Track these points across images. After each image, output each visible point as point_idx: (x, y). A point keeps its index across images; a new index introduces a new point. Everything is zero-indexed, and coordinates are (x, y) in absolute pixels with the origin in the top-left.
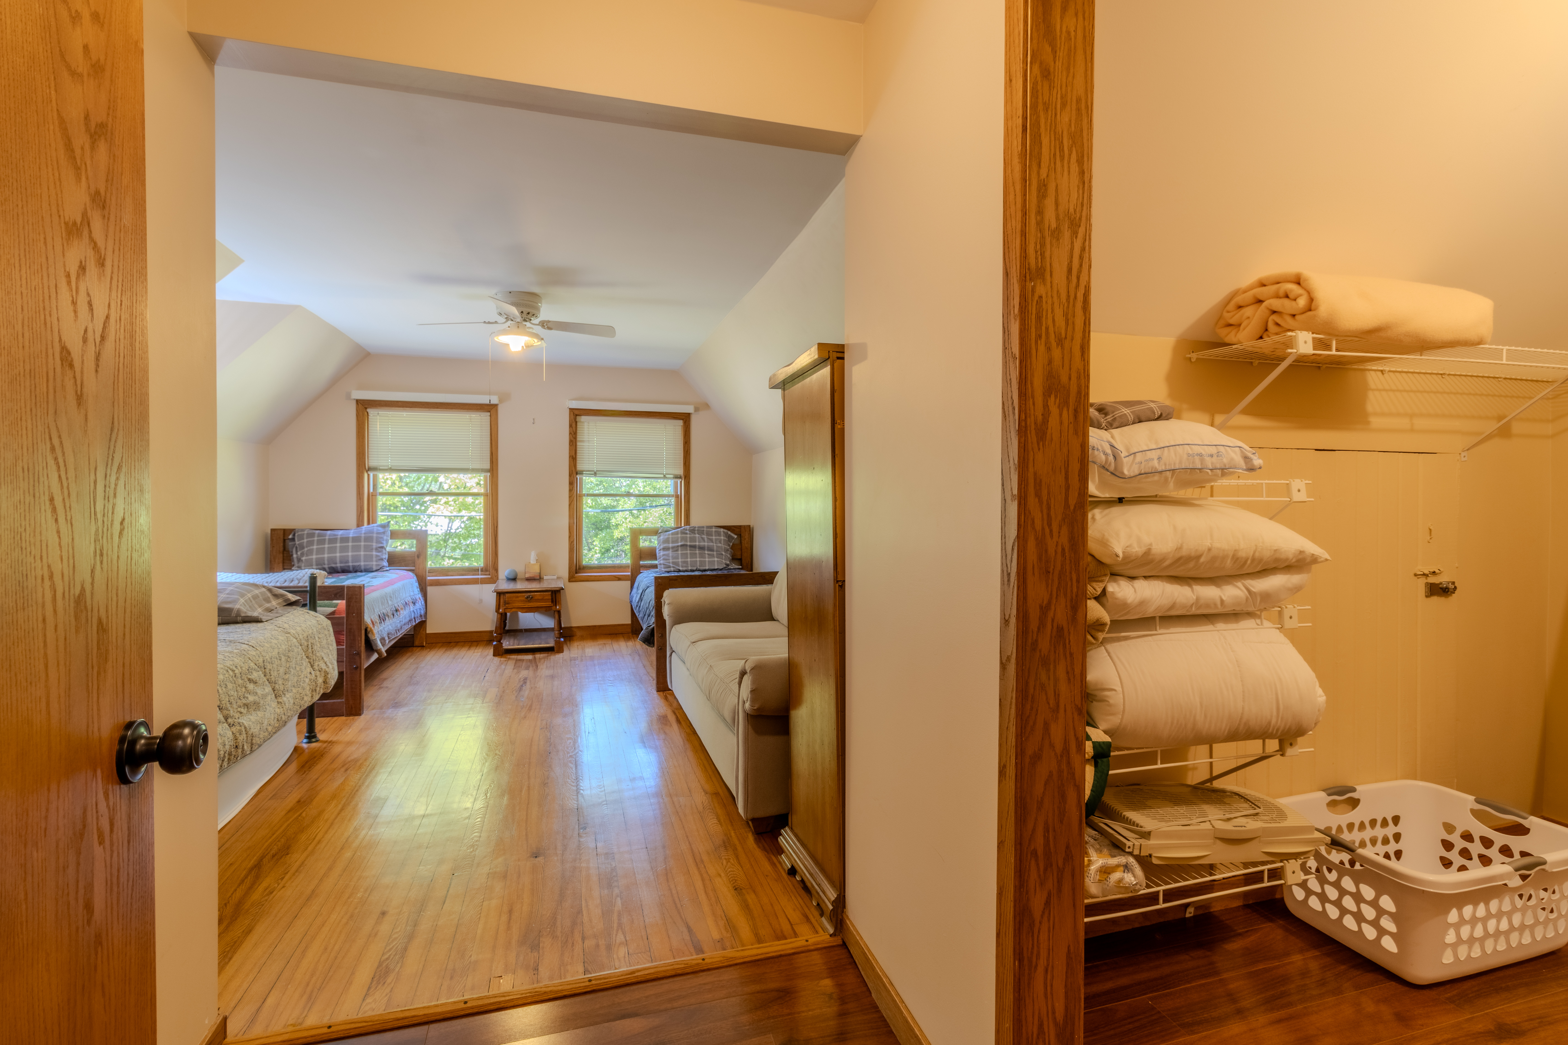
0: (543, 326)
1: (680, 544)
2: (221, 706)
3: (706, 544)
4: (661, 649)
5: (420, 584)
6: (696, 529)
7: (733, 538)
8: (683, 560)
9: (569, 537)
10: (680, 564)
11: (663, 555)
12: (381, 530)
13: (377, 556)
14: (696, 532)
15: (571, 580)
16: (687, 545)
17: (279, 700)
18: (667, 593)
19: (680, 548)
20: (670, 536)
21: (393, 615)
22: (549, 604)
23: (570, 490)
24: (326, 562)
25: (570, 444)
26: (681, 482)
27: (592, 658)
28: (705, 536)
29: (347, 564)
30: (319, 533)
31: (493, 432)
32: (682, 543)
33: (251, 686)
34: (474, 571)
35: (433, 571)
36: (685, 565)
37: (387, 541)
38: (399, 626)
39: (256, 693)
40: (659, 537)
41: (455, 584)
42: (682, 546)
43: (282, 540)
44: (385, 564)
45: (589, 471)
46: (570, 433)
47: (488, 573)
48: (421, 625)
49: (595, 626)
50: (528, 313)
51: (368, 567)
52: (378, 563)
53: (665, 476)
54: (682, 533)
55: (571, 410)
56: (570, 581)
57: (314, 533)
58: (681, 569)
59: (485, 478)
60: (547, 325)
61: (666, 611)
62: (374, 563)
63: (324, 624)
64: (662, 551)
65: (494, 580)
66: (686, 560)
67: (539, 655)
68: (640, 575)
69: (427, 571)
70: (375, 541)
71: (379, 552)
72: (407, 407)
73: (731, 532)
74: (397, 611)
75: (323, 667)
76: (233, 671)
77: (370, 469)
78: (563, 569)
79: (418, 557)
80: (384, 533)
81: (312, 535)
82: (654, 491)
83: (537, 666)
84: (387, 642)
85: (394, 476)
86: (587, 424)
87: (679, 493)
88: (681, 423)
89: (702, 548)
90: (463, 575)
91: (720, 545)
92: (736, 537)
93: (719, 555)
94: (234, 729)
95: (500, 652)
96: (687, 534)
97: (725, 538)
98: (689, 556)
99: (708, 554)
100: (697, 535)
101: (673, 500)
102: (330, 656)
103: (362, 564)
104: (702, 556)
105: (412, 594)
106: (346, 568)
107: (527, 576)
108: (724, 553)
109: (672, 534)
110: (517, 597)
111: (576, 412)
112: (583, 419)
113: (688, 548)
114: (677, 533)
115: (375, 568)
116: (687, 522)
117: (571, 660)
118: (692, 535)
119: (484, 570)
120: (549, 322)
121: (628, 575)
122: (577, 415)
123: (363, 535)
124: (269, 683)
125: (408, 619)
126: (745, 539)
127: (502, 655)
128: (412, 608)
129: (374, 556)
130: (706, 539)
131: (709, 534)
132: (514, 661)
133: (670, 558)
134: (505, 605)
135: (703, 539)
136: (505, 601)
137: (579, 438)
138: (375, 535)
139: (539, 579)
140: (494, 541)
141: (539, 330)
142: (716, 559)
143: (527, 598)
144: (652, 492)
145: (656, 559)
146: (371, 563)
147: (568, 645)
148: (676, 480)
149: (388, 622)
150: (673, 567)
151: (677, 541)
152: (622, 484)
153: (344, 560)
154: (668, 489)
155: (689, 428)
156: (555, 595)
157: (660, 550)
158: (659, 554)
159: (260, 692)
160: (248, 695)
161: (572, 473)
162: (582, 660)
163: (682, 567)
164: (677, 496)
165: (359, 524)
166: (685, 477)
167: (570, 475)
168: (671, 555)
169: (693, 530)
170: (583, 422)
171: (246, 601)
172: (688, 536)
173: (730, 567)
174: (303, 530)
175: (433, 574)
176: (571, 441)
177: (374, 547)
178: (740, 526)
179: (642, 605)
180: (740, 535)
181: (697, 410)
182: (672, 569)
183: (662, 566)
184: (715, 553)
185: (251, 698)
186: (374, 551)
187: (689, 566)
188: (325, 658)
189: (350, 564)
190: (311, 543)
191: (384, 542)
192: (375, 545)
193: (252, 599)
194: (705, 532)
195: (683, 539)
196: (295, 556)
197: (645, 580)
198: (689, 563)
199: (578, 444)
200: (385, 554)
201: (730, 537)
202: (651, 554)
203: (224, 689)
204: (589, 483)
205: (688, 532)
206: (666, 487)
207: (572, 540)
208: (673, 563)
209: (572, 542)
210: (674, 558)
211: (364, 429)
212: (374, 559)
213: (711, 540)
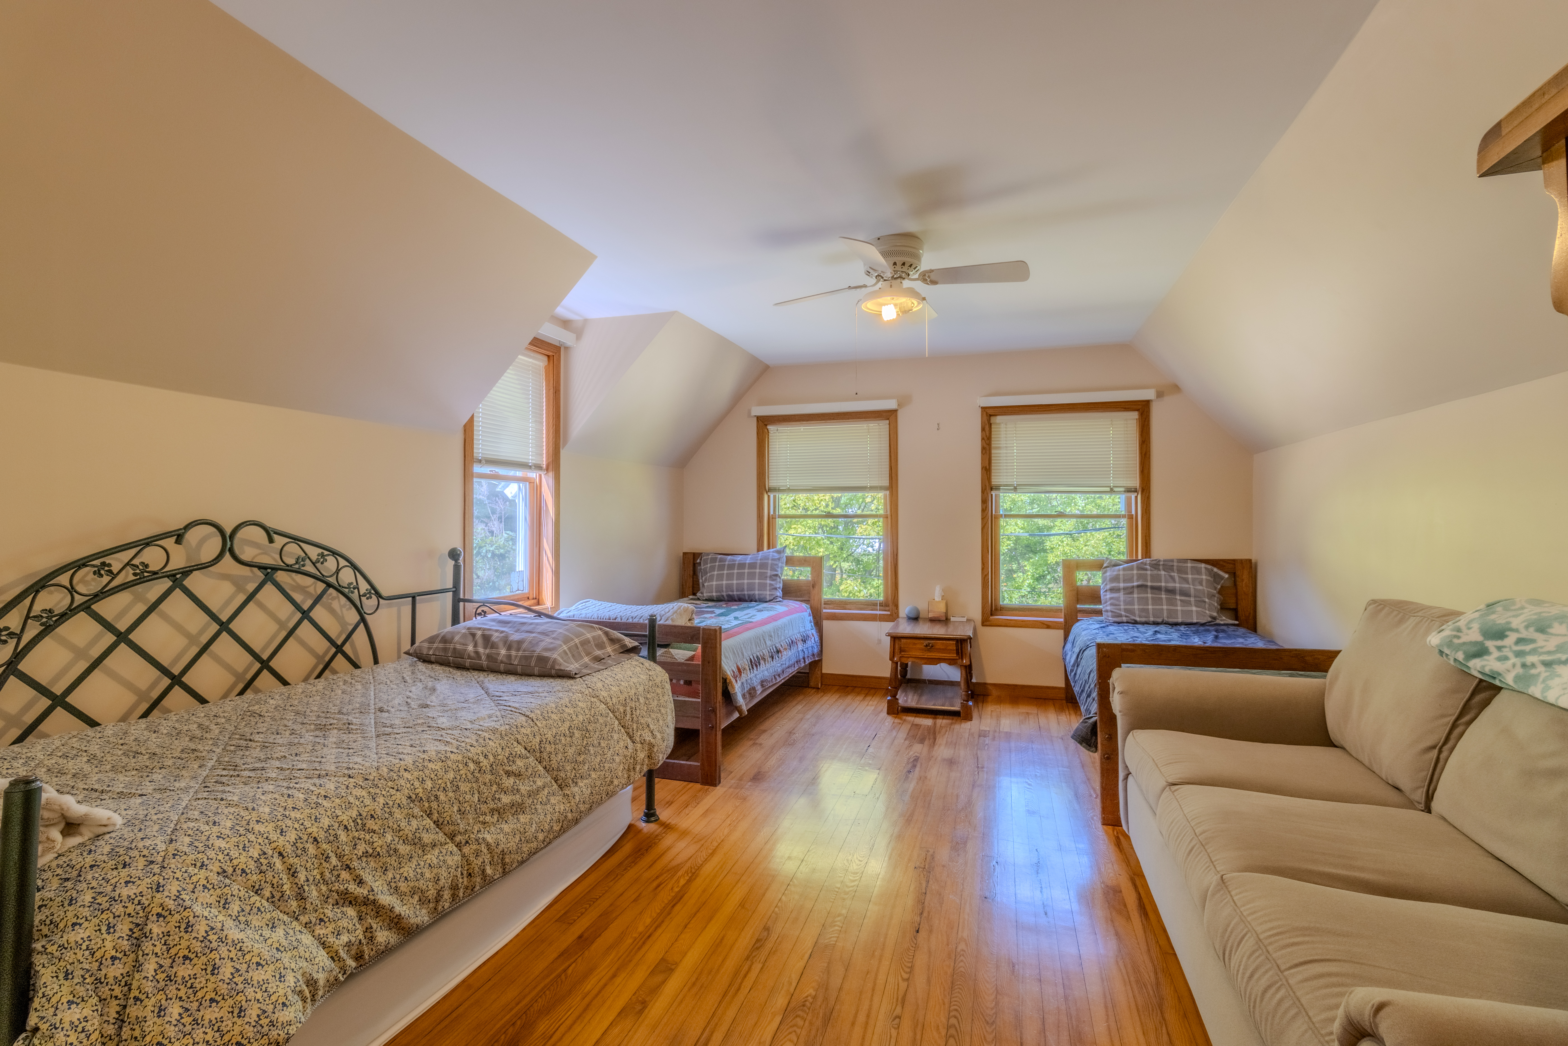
0: (924, 280)
1: (1135, 584)
2: (441, 820)
3: (1177, 585)
4: (1108, 758)
5: (814, 617)
6: (1162, 563)
7: (1222, 578)
8: (1141, 607)
9: (983, 569)
10: (1137, 612)
11: (1111, 598)
12: (776, 556)
13: (771, 585)
14: (1161, 567)
15: (985, 623)
16: (1146, 586)
17: (566, 792)
18: (1116, 674)
19: (1136, 590)
20: (1121, 573)
21: (773, 658)
22: (954, 655)
23: (984, 510)
24: (724, 589)
25: (982, 452)
26: (1136, 497)
27: (1008, 736)
28: (1175, 575)
29: (743, 593)
30: (720, 558)
31: (892, 443)
32: (1139, 583)
33: (509, 782)
34: (872, 605)
35: (829, 603)
36: (1144, 614)
37: (782, 568)
38: (779, 670)
39: (518, 790)
40: (1103, 574)
41: (852, 620)
42: (1138, 586)
43: (692, 564)
44: (779, 593)
45: (1007, 485)
46: (983, 439)
47: (887, 608)
48: (816, 664)
49: (1016, 685)
50: (904, 264)
51: (762, 597)
52: (771, 593)
53: (1112, 489)
54: (1139, 568)
55: (984, 409)
56: (983, 624)
57: (716, 558)
58: (1138, 619)
59: (885, 496)
60: (929, 278)
61: (1117, 702)
62: (768, 593)
63: (658, 680)
64: (1108, 593)
65: (893, 617)
66: (1145, 607)
67: (941, 721)
68: (1078, 624)
69: (823, 603)
70: (769, 568)
71: (774, 580)
72: (803, 421)
73: (1218, 568)
74: (778, 652)
75: (648, 737)
76: (477, 763)
77: (771, 490)
78: (974, 609)
79: (813, 586)
80: (779, 559)
81: (714, 560)
82: (1098, 509)
83: (935, 739)
84: (759, 692)
85: (827, 496)
86: (1004, 427)
87: (1133, 512)
88: (1135, 415)
89: (1171, 591)
90: (861, 609)
91: (1200, 588)
92: (1226, 576)
93: (1200, 603)
94: (466, 850)
95: (895, 710)
96: (1146, 570)
97: (1209, 578)
98: (1150, 602)
99: (1181, 600)
100: (1163, 573)
101: (1124, 521)
102: (661, 722)
103: (757, 592)
104: (1171, 602)
105: (802, 630)
106: (742, 597)
107: (931, 615)
108: (1207, 600)
109: (1124, 569)
110: (915, 644)
111: (990, 412)
112: (999, 419)
113: (1149, 590)
114: (1131, 569)
115: (768, 598)
116: (1147, 552)
117: (980, 736)
118: (1155, 572)
119: (884, 605)
120: (931, 271)
121: (1061, 623)
122: (991, 416)
123: (759, 561)
124: (548, 771)
125: (794, 660)
126: (1243, 580)
127: (898, 714)
128: (801, 646)
129: (768, 585)
130: (1177, 579)
131: (1181, 571)
132: (910, 726)
133: (1122, 603)
134: (900, 652)
135: (1173, 578)
136: (901, 648)
137: (994, 444)
138: (770, 562)
139: (944, 620)
140: (893, 573)
141: (919, 286)
142: (1194, 608)
143: (926, 646)
144: (1095, 512)
145: (1100, 602)
146: (765, 593)
147: (980, 708)
148: (1129, 494)
149: (763, 667)
150: (1126, 616)
151: (1131, 580)
152: (1057, 502)
153: (740, 588)
154: (1115, 507)
155: (1149, 421)
156: (961, 644)
157: (1106, 591)
158: (1106, 596)
159: (524, 789)
160: (502, 796)
161: (985, 489)
162: (994, 739)
163: (1140, 617)
164: (1130, 517)
165: (760, 548)
166: (1143, 491)
167: (983, 492)
168: (1122, 599)
169: (1155, 564)
170: (999, 424)
171: (569, 649)
172: (1149, 572)
173: (1218, 621)
174: (708, 554)
175: (831, 606)
176: (983, 448)
177: (769, 575)
178: (1234, 560)
179: (1078, 672)
180: (1234, 575)
181: (1160, 395)
182: (1124, 619)
183: (1110, 614)
184: (1192, 599)
185: (506, 799)
186: (768, 579)
187: (1151, 615)
188: (651, 726)
189: (746, 593)
190: (713, 569)
191: (779, 569)
192: (769, 572)
193: (579, 646)
194: (1175, 568)
195: (1140, 577)
196: (701, 581)
197: (1083, 633)
198: (1151, 612)
199: (993, 451)
200: (780, 582)
201: (1216, 577)
202: (1094, 596)
203: (451, 794)
204: (1006, 500)
205: (1148, 567)
206: (1114, 505)
207: (986, 573)
208: (1126, 610)
209: (986, 576)
210: (1126, 603)
211: (764, 447)
212: (768, 588)
213: (1186, 581)
